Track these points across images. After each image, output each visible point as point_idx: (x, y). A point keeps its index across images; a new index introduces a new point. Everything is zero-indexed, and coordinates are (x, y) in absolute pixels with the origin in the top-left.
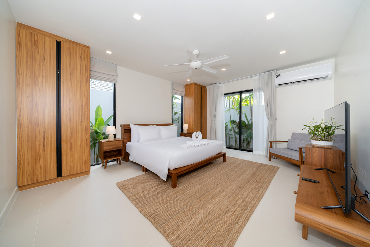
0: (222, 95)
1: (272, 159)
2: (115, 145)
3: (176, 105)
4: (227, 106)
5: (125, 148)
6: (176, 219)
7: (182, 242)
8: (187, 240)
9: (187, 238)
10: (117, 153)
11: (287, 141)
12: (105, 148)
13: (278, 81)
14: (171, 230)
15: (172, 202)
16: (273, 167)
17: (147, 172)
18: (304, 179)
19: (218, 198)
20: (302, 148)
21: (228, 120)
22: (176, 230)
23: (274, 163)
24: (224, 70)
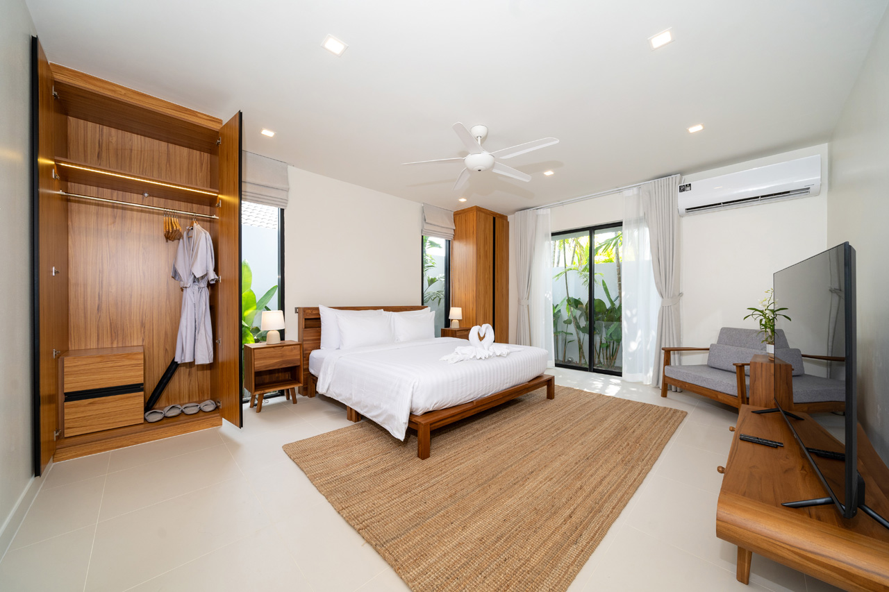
0: (546, 235)
1: (669, 394)
2: (282, 356)
3: (433, 261)
4: (558, 263)
5: (308, 364)
6: (426, 530)
7: (436, 583)
8: (448, 579)
9: (450, 573)
10: (287, 376)
11: (708, 349)
12: (259, 364)
13: (686, 200)
14: (410, 554)
15: (415, 491)
16: (672, 412)
17: (358, 421)
18: (744, 439)
19: (530, 485)
20: (743, 365)
21: (561, 298)
22: (423, 555)
23: (675, 402)
24: (549, 173)
